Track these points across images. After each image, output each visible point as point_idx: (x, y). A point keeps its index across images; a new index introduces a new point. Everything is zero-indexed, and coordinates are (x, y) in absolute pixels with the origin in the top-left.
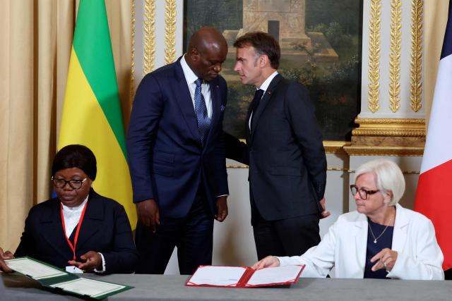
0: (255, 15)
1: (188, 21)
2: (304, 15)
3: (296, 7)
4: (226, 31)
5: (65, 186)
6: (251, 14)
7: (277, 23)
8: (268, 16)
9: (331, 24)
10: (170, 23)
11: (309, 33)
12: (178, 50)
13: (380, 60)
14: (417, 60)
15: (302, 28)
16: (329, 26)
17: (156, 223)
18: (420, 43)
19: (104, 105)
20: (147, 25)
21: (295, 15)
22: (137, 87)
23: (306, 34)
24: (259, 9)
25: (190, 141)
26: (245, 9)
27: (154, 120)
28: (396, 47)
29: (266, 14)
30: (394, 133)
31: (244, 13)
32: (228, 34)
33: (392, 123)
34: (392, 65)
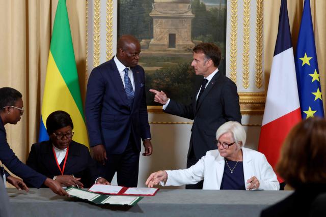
0: (161, 31)
1: (120, 34)
2: (191, 30)
3: (186, 25)
4: (143, 40)
5: (63, 137)
6: (158, 30)
7: (174, 35)
8: (169, 31)
9: (207, 35)
10: (109, 35)
11: (194, 41)
12: (114, 52)
13: (237, 57)
14: (260, 57)
15: (190, 38)
16: (205, 36)
17: (105, 159)
18: (261, 46)
19: (70, 86)
20: (95, 37)
21: (186, 30)
22: (90, 74)
23: (192, 41)
24: (163, 27)
25: (123, 107)
26: (154, 27)
27: (100, 96)
28: (246, 49)
29: (168, 29)
30: (246, 101)
31: (154, 29)
32: (145, 42)
33: (245, 95)
34: (244, 60)
